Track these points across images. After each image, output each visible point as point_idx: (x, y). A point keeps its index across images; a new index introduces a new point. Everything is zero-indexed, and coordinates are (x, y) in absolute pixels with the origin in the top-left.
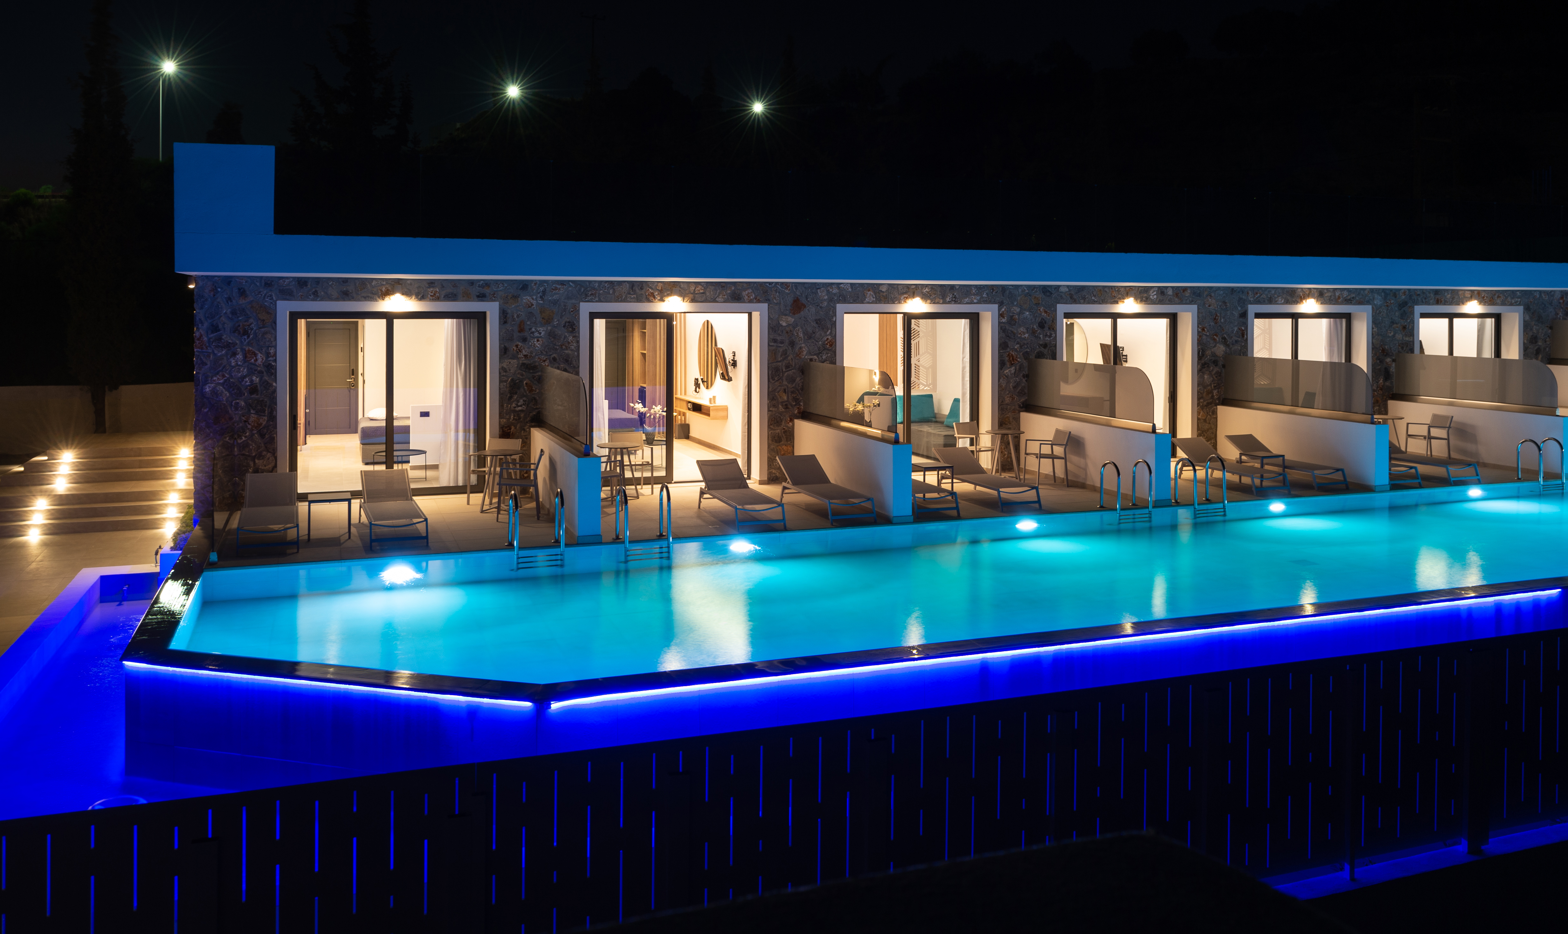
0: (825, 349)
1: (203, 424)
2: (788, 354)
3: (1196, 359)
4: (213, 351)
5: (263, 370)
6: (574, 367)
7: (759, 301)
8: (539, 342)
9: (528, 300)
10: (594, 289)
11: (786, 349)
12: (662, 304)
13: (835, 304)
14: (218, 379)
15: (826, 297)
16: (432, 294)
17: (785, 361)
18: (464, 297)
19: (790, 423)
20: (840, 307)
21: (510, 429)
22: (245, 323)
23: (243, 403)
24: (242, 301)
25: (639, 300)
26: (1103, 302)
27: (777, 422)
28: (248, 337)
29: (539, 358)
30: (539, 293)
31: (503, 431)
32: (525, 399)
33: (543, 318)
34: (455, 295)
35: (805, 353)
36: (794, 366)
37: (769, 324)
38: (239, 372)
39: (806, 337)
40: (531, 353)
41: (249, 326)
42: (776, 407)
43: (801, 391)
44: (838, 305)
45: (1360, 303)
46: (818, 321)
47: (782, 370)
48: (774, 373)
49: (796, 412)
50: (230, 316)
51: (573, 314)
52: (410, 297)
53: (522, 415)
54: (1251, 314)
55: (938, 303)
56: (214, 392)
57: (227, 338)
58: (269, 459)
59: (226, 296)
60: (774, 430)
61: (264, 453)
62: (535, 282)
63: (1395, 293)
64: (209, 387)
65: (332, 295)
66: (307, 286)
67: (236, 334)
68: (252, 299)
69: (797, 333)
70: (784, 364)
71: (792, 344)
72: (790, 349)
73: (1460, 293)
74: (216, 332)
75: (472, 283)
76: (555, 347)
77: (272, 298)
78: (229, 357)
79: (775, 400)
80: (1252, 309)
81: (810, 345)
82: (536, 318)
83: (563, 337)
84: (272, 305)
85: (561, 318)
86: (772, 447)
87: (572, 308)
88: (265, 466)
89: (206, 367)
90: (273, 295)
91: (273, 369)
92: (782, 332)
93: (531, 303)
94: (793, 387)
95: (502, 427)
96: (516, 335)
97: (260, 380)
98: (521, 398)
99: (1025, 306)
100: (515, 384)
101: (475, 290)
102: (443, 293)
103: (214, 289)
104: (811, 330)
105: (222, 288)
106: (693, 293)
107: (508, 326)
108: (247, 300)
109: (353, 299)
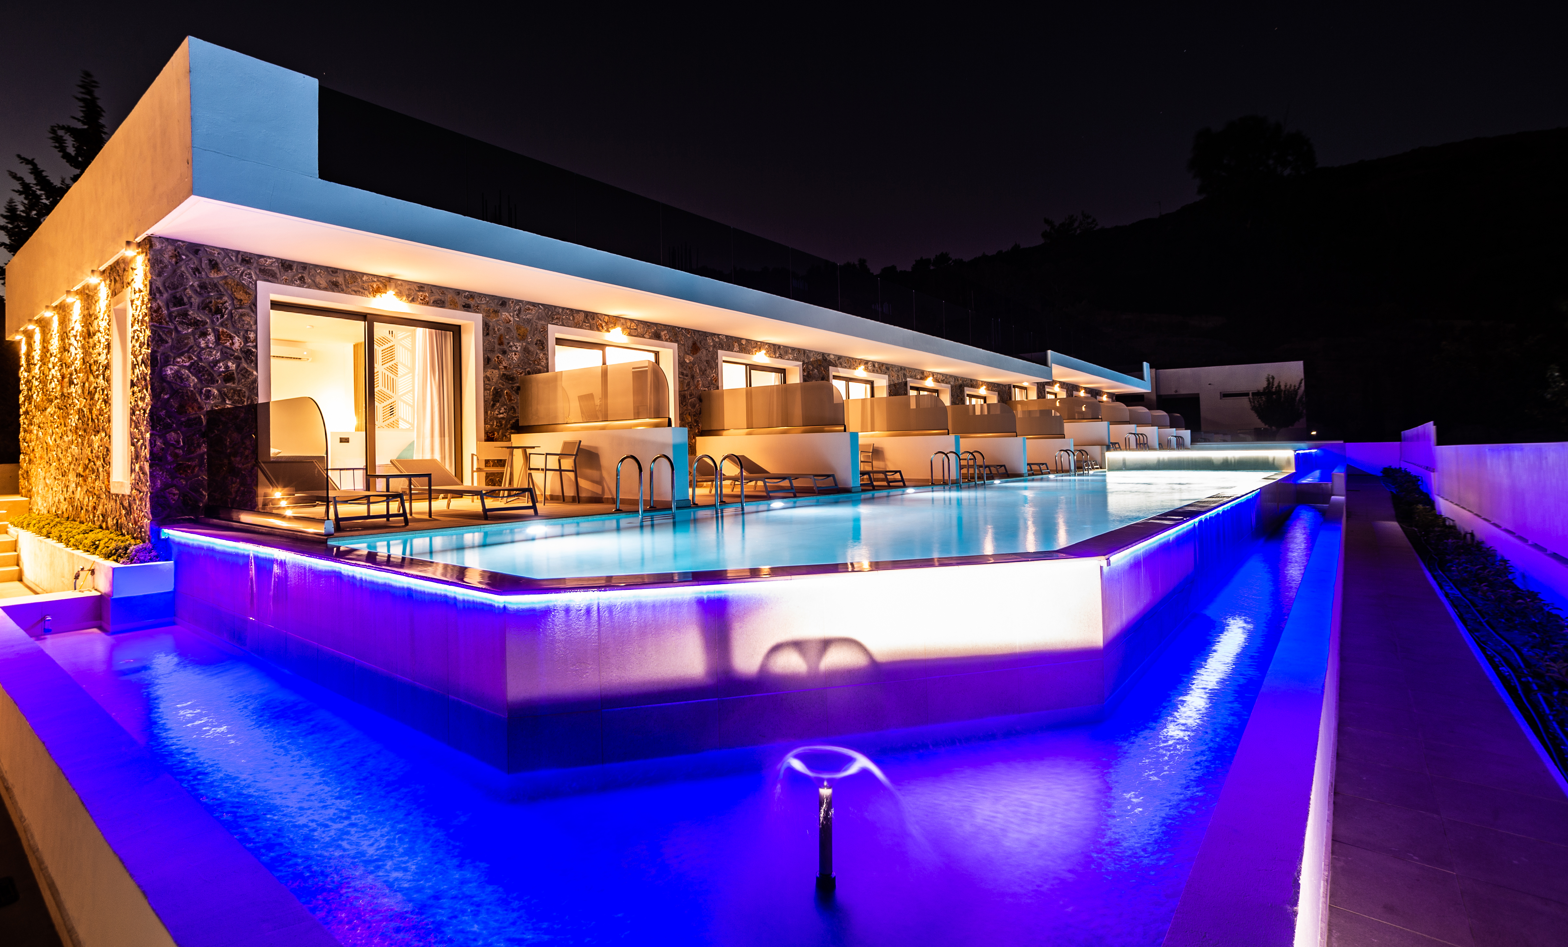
0: (712, 383)
2: (690, 385)
4: (176, 328)
5: (240, 355)
7: (671, 341)
8: (516, 356)
9: (506, 316)
10: (558, 313)
11: (689, 382)
12: (607, 333)
13: (717, 349)
14: (183, 360)
15: (712, 343)
16: (422, 298)
17: (689, 390)
18: (451, 305)
19: (694, 438)
20: (720, 352)
21: (494, 435)
22: (219, 301)
23: (216, 392)
24: (213, 275)
25: (592, 328)
26: (849, 368)
28: (222, 316)
29: (517, 370)
30: (515, 311)
31: (488, 436)
32: (505, 407)
33: (518, 334)
34: (443, 302)
35: (701, 386)
36: (694, 395)
37: (679, 360)
38: (210, 354)
39: (700, 373)
40: (510, 365)
41: (223, 304)
43: (700, 415)
45: (946, 383)
46: (707, 362)
48: (683, 399)
50: (198, 290)
51: (543, 334)
52: (400, 297)
53: (504, 422)
54: (908, 385)
55: (773, 356)
56: (177, 374)
57: (195, 314)
59: (192, 266)
62: (512, 300)
63: (958, 378)
64: (171, 369)
65: (321, 284)
66: (292, 269)
67: (206, 312)
68: (226, 274)
69: (696, 370)
70: (688, 393)
71: (693, 377)
72: (692, 381)
73: (979, 382)
75: (457, 293)
76: (530, 361)
77: (251, 277)
78: (197, 336)
79: (685, 420)
80: (909, 381)
81: (704, 380)
82: (513, 333)
83: (536, 352)
84: (250, 285)
85: (534, 336)
87: (542, 329)
89: (166, 345)
90: (253, 273)
91: (253, 356)
92: (687, 368)
93: (509, 319)
94: (695, 411)
95: (486, 433)
96: (497, 347)
97: (238, 367)
98: (502, 406)
99: (815, 366)
100: (497, 392)
101: (461, 300)
102: (433, 299)
103: (177, 256)
104: (703, 368)
105: (187, 256)
106: (630, 328)
107: (490, 338)
108: (221, 275)
109: (342, 291)
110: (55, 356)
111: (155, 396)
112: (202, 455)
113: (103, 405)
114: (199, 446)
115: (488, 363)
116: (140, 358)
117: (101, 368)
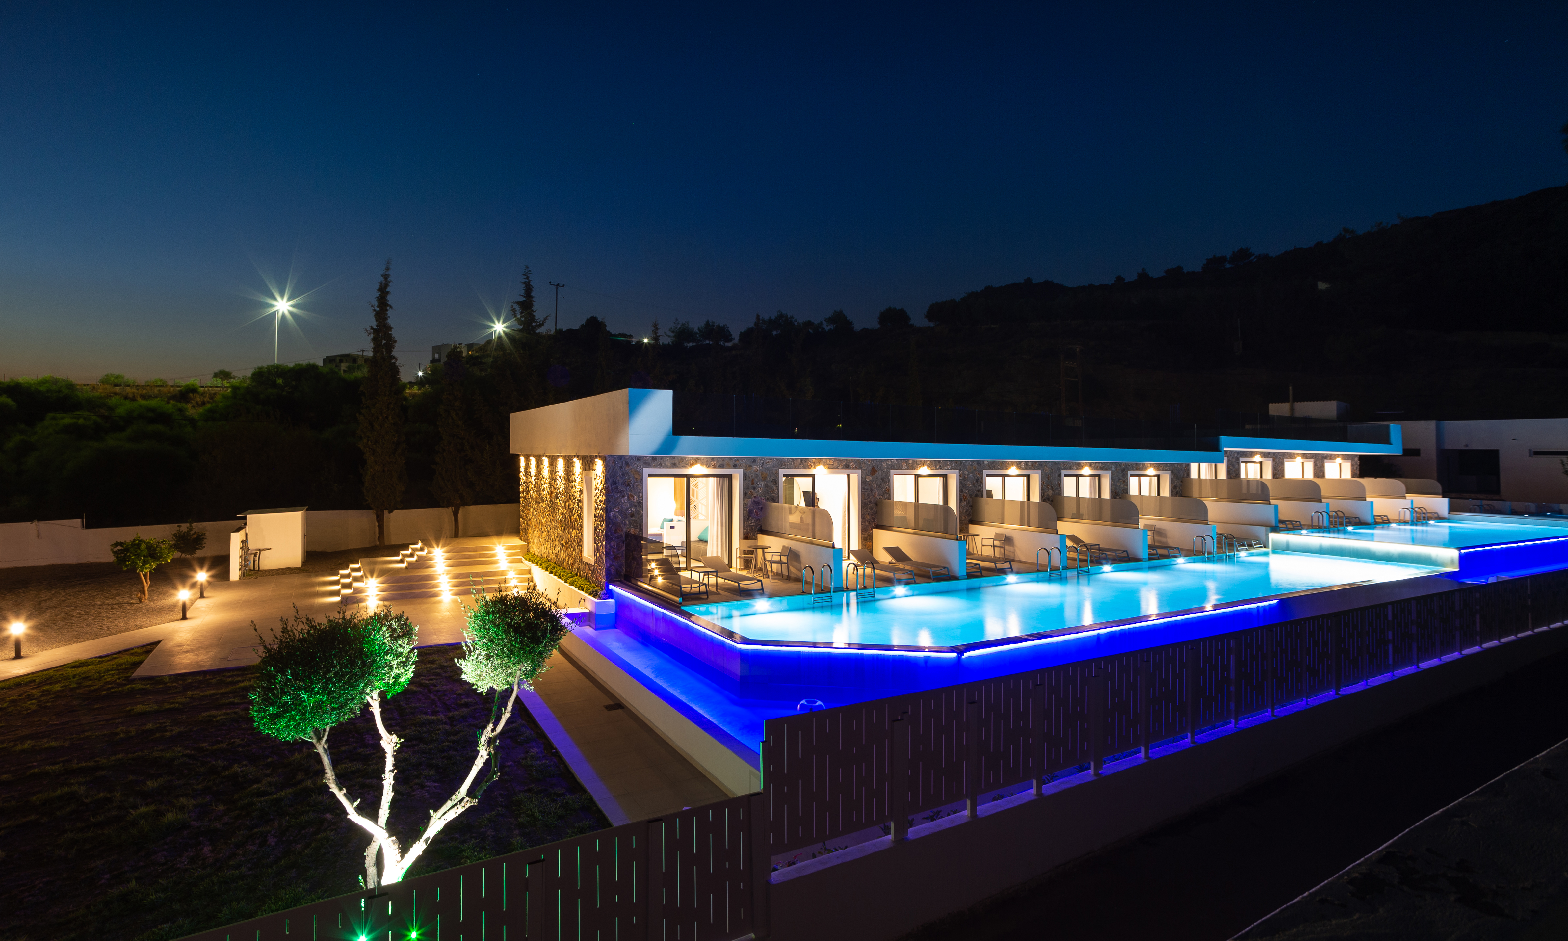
0: (886, 493)
1: (609, 533)
2: (869, 495)
3: (1041, 497)
5: (637, 502)
6: (775, 500)
7: (857, 469)
8: (760, 490)
9: (757, 469)
10: (785, 462)
11: (868, 493)
12: (815, 470)
14: (616, 509)
15: (886, 467)
16: (711, 465)
17: (868, 499)
18: (728, 466)
19: (872, 530)
20: (892, 472)
21: (749, 535)
22: (629, 480)
23: (628, 522)
24: (627, 469)
25: (804, 468)
26: (1002, 469)
27: (865, 530)
28: (631, 487)
29: (761, 498)
30: (761, 465)
31: (745, 536)
33: (762, 477)
34: (725, 466)
35: (877, 495)
36: (872, 502)
37: (862, 480)
38: (626, 506)
40: (757, 496)
41: (631, 482)
42: (866, 523)
43: (875, 514)
44: (891, 470)
45: (1106, 470)
46: (882, 479)
47: (868, 504)
48: (864, 505)
49: (874, 525)
50: (622, 476)
51: (775, 475)
52: (699, 466)
53: (753, 529)
54: (1063, 475)
55: (934, 469)
56: (615, 516)
59: (621, 466)
60: (865, 533)
61: (637, 548)
62: (761, 459)
63: (1120, 465)
64: (613, 514)
66: (656, 460)
67: (624, 486)
68: (632, 467)
69: (873, 485)
70: (868, 501)
71: (872, 490)
72: (871, 493)
73: (1146, 464)
74: (615, 485)
75: (731, 459)
76: (768, 492)
78: (622, 498)
79: (866, 518)
80: (1064, 472)
81: (879, 491)
82: (759, 477)
83: (771, 487)
84: (640, 470)
85: (771, 477)
86: (863, 543)
87: (775, 472)
89: (611, 503)
90: (641, 465)
91: (641, 504)
92: (867, 484)
93: (758, 471)
94: (872, 512)
95: (744, 534)
96: (751, 486)
97: (635, 510)
98: (753, 519)
99: (970, 471)
100: (750, 511)
101: (732, 463)
102: (715, 465)
103: (617, 462)
104: (879, 483)
105: (620, 462)
106: (829, 464)
107: (747, 481)
108: (630, 468)
109: (677, 467)
110: (546, 479)
111: (607, 525)
112: (623, 552)
113: (577, 518)
114: (622, 547)
115: (746, 495)
116: (600, 507)
117: (576, 499)
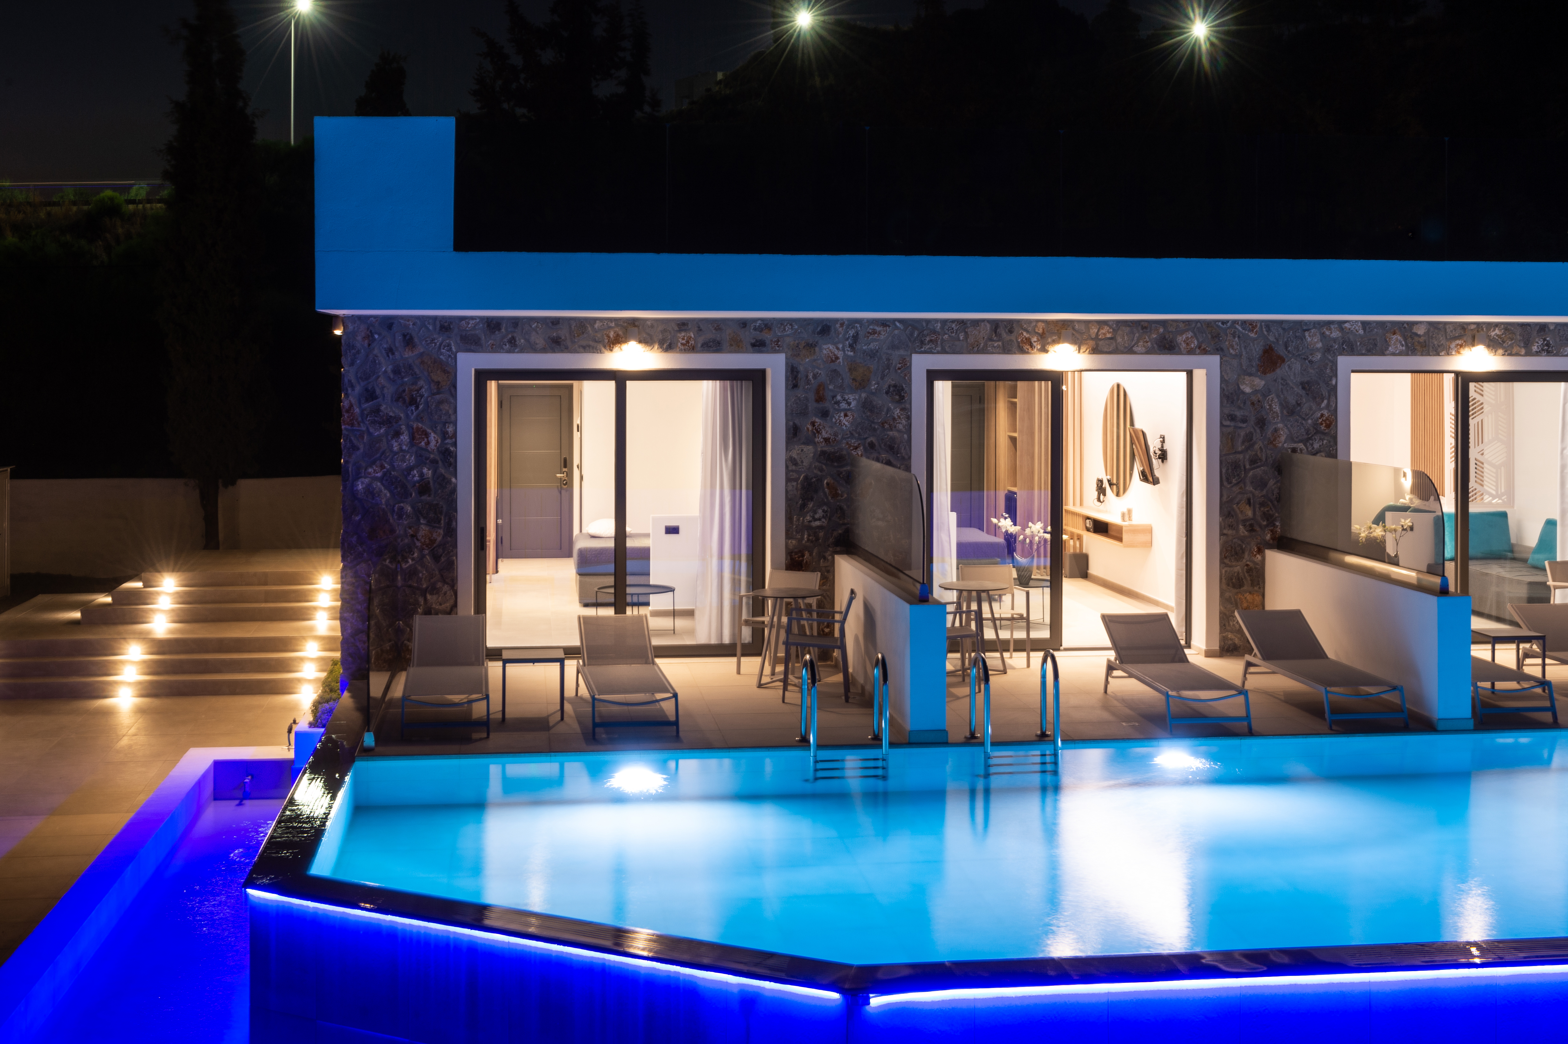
0: (1318, 432)
1: (354, 539)
2: (1254, 439)
4: (368, 429)
5: (438, 458)
6: (903, 458)
7: (1205, 352)
8: (847, 418)
9: (830, 350)
10: (934, 332)
11: (1251, 433)
12: (1043, 356)
13: (1335, 356)
14: (375, 471)
15: (1320, 345)
16: (684, 342)
17: (1249, 452)
18: (731, 345)
19: (1258, 556)
20: (1343, 362)
21: (803, 556)
22: (413, 388)
23: (409, 508)
24: (408, 354)
25: (1006, 350)
27: (1236, 554)
28: (417, 407)
29: (847, 443)
30: (847, 339)
31: (792, 559)
32: (825, 508)
33: (853, 379)
34: (719, 343)
35: (1283, 438)
36: (1264, 460)
37: (1222, 390)
38: (403, 460)
39: (1285, 412)
40: (836, 434)
41: (418, 391)
42: (1234, 529)
43: (1276, 503)
44: (1340, 359)
46: (1305, 386)
47: (1245, 467)
48: (1230, 471)
49: (1268, 537)
50: (392, 376)
51: (901, 372)
52: (650, 346)
53: (821, 534)
55: (1517, 354)
56: (369, 490)
57: (388, 409)
58: (445, 594)
59: (385, 346)
60: (1230, 566)
61: (439, 585)
62: (842, 322)
64: (362, 483)
65: (537, 344)
66: (499, 329)
67: (400, 404)
68: (422, 350)
69: (1270, 406)
70: (1247, 457)
71: (1262, 423)
72: (1258, 431)
74: (372, 401)
75: (744, 323)
76: (873, 425)
77: (451, 348)
78: (390, 438)
79: (1233, 516)
81: (1291, 426)
82: (842, 379)
83: (885, 410)
84: (450, 359)
85: (882, 378)
86: (1227, 594)
87: (900, 363)
88: (441, 604)
89: (358, 453)
90: (453, 344)
91: (451, 457)
92: (1245, 403)
93: (835, 355)
94: (1262, 496)
95: (790, 553)
96: (811, 406)
97: (434, 473)
100: (809, 484)
101: (748, 336)
102: (701, 340)
103: (370, 337)
104: (1293, 399)
105: (379, 334)
108: (416, 352)
109: (566, 349)
111: (346, 517)
115: (795, 435)
